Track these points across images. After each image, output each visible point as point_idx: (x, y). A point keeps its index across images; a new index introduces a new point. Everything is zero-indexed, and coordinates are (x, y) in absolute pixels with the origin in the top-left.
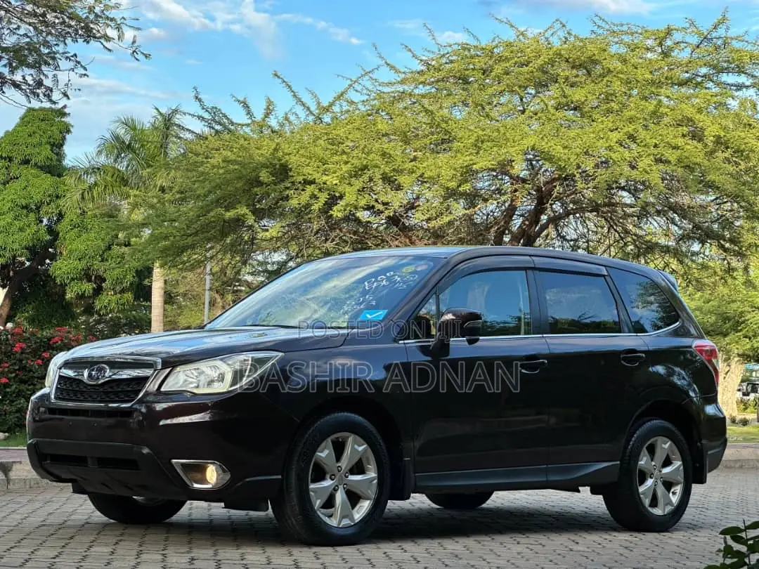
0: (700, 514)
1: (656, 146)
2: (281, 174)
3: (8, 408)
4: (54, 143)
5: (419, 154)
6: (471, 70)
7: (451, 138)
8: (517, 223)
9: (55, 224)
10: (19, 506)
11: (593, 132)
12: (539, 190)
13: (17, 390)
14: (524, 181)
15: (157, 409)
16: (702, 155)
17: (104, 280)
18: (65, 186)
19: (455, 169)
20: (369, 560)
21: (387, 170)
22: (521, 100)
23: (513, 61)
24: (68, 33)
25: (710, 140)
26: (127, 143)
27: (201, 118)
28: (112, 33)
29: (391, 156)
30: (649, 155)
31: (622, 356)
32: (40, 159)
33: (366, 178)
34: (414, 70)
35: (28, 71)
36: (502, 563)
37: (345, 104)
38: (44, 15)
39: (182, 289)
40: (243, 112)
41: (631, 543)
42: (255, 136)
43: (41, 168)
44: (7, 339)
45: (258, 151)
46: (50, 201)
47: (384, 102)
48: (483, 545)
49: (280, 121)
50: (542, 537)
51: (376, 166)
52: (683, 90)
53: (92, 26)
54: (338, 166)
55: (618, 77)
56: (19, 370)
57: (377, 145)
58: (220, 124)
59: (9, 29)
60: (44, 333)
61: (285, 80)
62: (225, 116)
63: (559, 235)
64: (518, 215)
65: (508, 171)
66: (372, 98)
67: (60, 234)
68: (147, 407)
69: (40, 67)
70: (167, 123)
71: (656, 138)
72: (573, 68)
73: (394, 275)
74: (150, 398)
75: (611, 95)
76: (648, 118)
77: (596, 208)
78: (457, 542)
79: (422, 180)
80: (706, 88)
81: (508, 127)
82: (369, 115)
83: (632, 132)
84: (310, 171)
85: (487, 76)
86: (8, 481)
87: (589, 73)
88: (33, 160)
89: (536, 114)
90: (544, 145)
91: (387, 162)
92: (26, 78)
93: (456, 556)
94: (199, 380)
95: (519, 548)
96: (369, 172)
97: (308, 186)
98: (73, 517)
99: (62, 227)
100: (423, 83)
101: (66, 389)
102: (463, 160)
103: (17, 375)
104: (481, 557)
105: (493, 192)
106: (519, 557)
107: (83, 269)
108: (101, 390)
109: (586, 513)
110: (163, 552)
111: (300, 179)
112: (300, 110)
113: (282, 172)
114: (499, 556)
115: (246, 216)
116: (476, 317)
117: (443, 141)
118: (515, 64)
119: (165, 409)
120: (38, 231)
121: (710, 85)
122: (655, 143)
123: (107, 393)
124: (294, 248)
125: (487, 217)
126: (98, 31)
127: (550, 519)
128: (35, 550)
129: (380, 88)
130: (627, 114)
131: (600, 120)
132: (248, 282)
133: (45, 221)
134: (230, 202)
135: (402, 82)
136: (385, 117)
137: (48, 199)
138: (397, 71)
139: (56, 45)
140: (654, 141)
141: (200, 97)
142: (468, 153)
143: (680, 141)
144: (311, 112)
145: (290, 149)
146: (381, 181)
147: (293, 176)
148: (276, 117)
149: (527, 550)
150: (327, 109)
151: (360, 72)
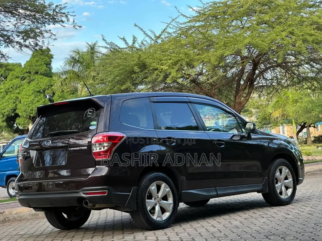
1: (302, 35)
4: (47, 63)
5: (201, 52)
6: (218, 13)
7: (213, 44)
8: (245, 75)
9: (52, 97)
11: (275, 33)
12: (253, 61)
14: (247, 58)
18: (54, 80)
19: (217, 57)
20: (200, 233)
21: (188, 60)
22: (242, 23)
23: (236, 7)
24: (46, 21)
26: (77, 59)
27: (106, 47)
28: (64, 19)
29: (189, 54)
30: (300, 40)
32: (42, 71)
33: (179, 65)
34: (194, 16)
35: (31, 40)
37: (166, 34)
38: (35, 15)
40: (124, 43)
41: (312, 211)
42: (130, 52)
43: (43, 75)
45: (132, 59)
46: (49, 88)
47: (183, 31)
49: (140, 45)
51: (183, 59)
52: (311, 9)
53: (55, 17)
54: (167, 61)
55: (282, 8)
57: (182, 50)
58: (114, 49)
59: (20, 23)
61: (140, 27)
62: (116, 45)
63: (264, 78)
64: (246, 72)
65: (239, 54)
66: (177, 30)
69: (36, 38)
70: (92, 49)
71: (302, 32)
72: (262, 6)
75: (280, 15)
76: (298, 23)
77: (279, 65)
79: (203, 63)
81: (237, 35)
82: (177, 38)
83: (291, 31)
84: (155, 65)
85: (226, 14)
87: (269, 7)
88: (39, 72)
89: (248, 28)
90: (254, 41)
91: (187, 57)
92: (31, 43)
93: (237, 227)
96: (180, 62)
97: (155, 71)
99: (55, 98)
100: (199, 21)
102: (220, 52)
105: (234, 64)
106: (264, 224)
111: (151, 68)
112: (147, 39)
113: (143, 66)
115: (130, 87)
117: (210, 45)
118: (237, 7)
120: (45, 101)
122: (302, 34)
125: (233, 74)
126: (58, 19)
129: (180, 26)
131: (277, 27)
133: (48, 96)
134: (123, 82)
135: (189, 22)
136: (184, 37)
137: (48, 87)
138: (187, 17)
139: (41, 27)
140: (302, 33)
141: (105, 39)
142: (221, 49)
143: (313, 32)
144: (152, 39)
145: (145, 56)
146: (186, 65)
147: (148, 68)
148: (138, 43)
149: (267, 220)
150: (159, 37)
151: (171, 20)
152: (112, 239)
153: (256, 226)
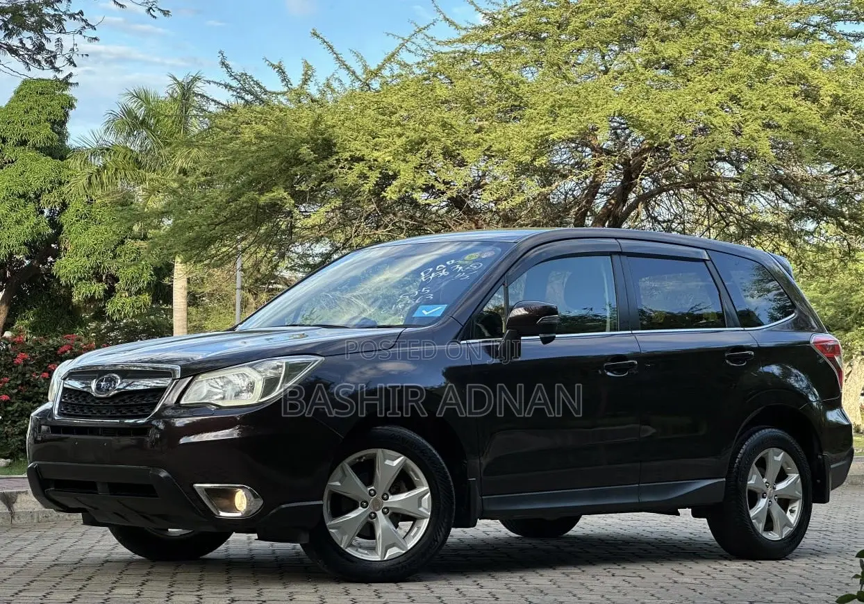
0: (825, 538)
1: (763, 108)
2: (324, 150)
3: (10, 430)
4: (55, 120)
5: (485, 124)
6: (543, 24)
7: (522, 105)
8: (600, 202)
9: (57, 216)
10: (26, 543)
11: (690, 94)
12: (626, 163)
13: (20, 409)
14: (609, 153)
15: (177, 425)
16: (817, 117)
17: (117, 280)
18: (69, 169)
19: (528, 140)
20: (440, 598)
21: (449, 143)
22: (603, 57)
23: (594, 12)
25: (826, 101)
26: (141, 118)
27: (230, 87)
29: (452, 127)
30: (756, 119)
31: (726, 355)
32: (39, 139)
33: (423, 153)
34: (477, 25)
35: (26, 34)
36: (594, 598)
37: (396, 67)
39: (208, 289)
40: (278, 78)
41: (745, 572)
42: (292, 106)
43: (41, 150)
44: (7, 349)
45: (296, 124)
46: (52, 188)
47: (444, 64)
48: (572, 579)
49: (321, 88)
50: (640, 567)
51: (435, 139)
52: (793, 42)
54: (391, 140)
55: (717, 28)
56: (22, 385)
57: (436, 115)
58: (250, 93)
60: (51, 341)
61: (326, 40)
62: (257, 84)
63: (649, 216)
64: (602, 193)
65: (590, 141)
66: (428, 59)
67: (65, 227)
68: (166, 423)
69: (41, 31)
70: (186, 93)
71: (763, 99)
72: (663, 19)
73: (455, 264)
74: (169, 412)
75: (709, 49)
76: (753, 75)
77: (693, 184)
78: (541, 575)
79: (489, 155)
80: (820, 40)
81: (589, 89)
82: (425, 79)
83: (735, 93)
84: (357, 146)
85: (563, 30)
86: (12, 514)
87: (683, 25)
88: (31, 141)
89: (622, 74)
90: (633, 110)
91: (448, 134)
92: (24, 42)
93: (542, 591)
94: (225, 391)
95: (615, 581)
96: (427, 146)
97: (356, 164)
98: (90, 555)
99: (66, 218)
100: (489, 41)
101: (72, 404)
102: (537, 129)
103: (19, 391)
104: (570, 592)
105: (573, 166)
106: (615, 591)
107: (92, 268)
108: (111, 403)
109: (691, 539)
110: (199, 593)
111: (347, 155)
113: (326, 147)
114: (591, 590)
115: (285, 201)
116: (552, 311)
117: (514, 108)
118: (596, 15)
119: (187, 425)
120: (38, 224)
121: (824, 36)
122: (763, 105)
123: (117, 407)
124: (340, 237)
125: (566, 196)
127: (650, 547)
128: (48, 594)
129: (438, 48)
130: (728, 71)
131: (696, 80)
132: (285, 278)
133: (46, 212)
134: (265, 184)
135: (463, 41)
136: (444, 81)
137: (49, 186)
138: (457, 27)
140: (761, 102)
141: (227, 62)
142: (543, 121)
143: (791, 103)
144: (357, 77)
145: (334, 121)
146: (441, 156)
147: (338, 153)
148: (316, 84)
149: (624, 583)
150: (375, 74)
151: (413, 29)
152: (198, 591)
153: (591, 593)
